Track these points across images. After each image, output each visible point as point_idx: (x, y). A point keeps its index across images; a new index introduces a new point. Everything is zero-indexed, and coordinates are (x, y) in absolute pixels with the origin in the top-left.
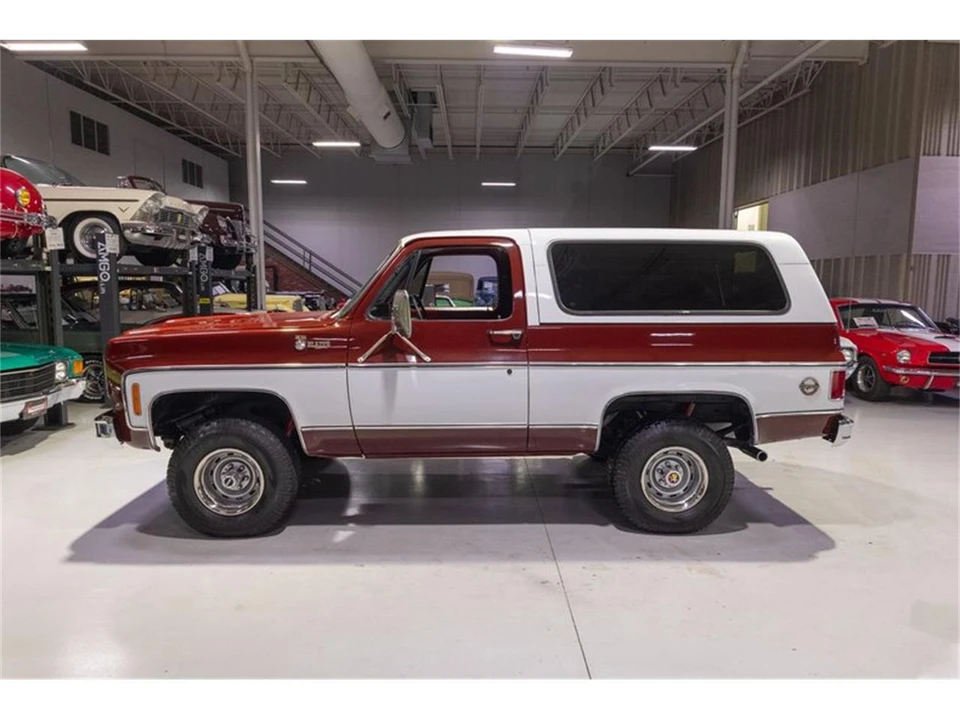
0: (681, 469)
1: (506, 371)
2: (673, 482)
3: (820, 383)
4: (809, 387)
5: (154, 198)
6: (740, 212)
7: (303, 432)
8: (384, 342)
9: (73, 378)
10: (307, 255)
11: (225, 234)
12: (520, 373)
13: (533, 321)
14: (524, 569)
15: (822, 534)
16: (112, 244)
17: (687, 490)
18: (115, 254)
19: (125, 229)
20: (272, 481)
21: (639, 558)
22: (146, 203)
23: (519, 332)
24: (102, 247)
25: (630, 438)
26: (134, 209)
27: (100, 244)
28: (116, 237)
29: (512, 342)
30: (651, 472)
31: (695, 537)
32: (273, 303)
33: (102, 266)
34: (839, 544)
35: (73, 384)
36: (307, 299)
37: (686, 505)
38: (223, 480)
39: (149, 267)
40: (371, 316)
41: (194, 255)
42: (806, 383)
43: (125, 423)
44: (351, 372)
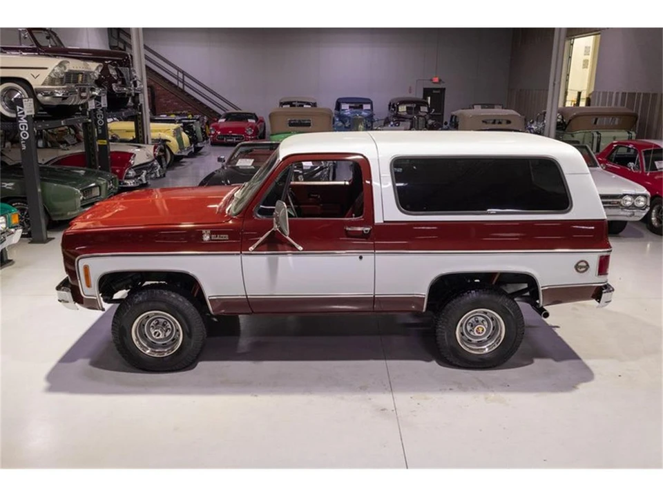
0: (486, 323)
1: (358, 257)
2: (479, 333)
3: (590, 265)
4: (581, 267)
5: (60, 65)
6: (576, 40)
7: (210, 300)
8: (268, 236)
9: (12, 228)
10: (181, 75)
11: (116, 82)
12: (369, 258)
13: (378, 220)
14: (370, 399)
15: (586, 368)
16: (28, 108)
17: (490, 338)
18: (32, 115)
19: (37, 93)
20: (188, 334)
21: (451, 389)
22: (54, 70)
23: (368, 229)
24: (20, 110)
25: (449, 302)
26: (44, 75)
27: (18, 107)
28: (31, 101)
29: (362, 236)
30: (464, 325)
31: (494, 371)
32: (156, 131)
33: (22, 126)
34: (597, 377)
35: (13, 233)
36: (184, 123)
37: (487, 349)
38: (153, 333)
39: (58, 121)
40: (259, 215)
41: (92, 105)
42: (580, 264)
43: (80, 292)
44: (244, 258)
